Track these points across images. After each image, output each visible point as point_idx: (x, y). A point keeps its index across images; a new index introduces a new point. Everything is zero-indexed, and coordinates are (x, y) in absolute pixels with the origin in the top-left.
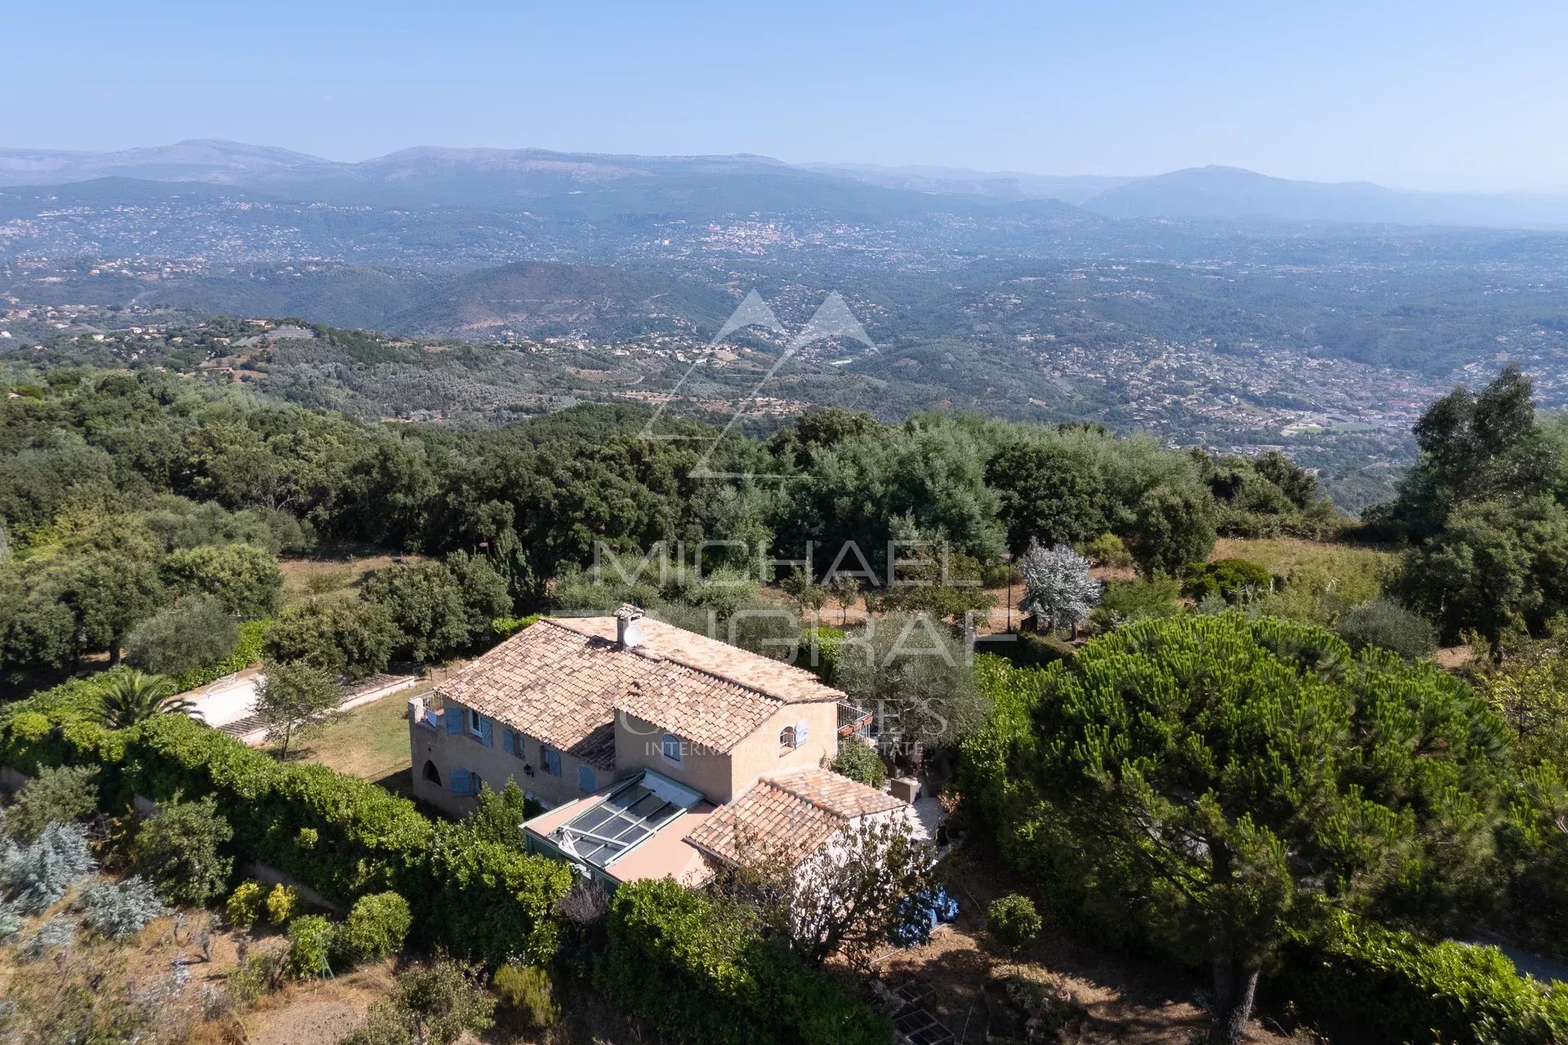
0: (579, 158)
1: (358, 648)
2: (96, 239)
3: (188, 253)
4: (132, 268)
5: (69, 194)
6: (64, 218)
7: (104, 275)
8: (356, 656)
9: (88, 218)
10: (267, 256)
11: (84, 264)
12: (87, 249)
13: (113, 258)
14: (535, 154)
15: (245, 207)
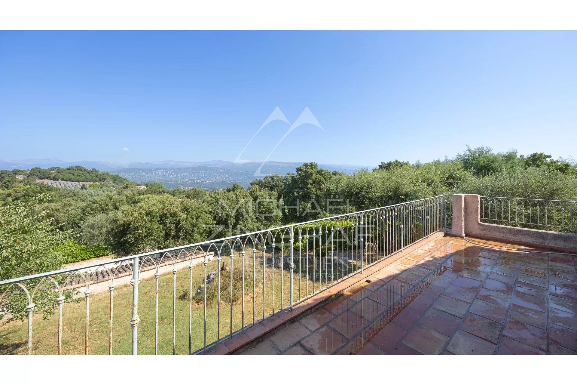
0: (280, 163)
1: (176, 228)
2: (197, 176)
3: (211, 179)
4: (202, 181)
5: (193, 169)
6: (192, 173)
7: (197, 182)
8: (173, 233)
9: (196, 173)
10: (224, 180)
11: (194, 181)
12: (195, 178)
13: (199, 179)
14: (272, 162)
15: (222, 171)
